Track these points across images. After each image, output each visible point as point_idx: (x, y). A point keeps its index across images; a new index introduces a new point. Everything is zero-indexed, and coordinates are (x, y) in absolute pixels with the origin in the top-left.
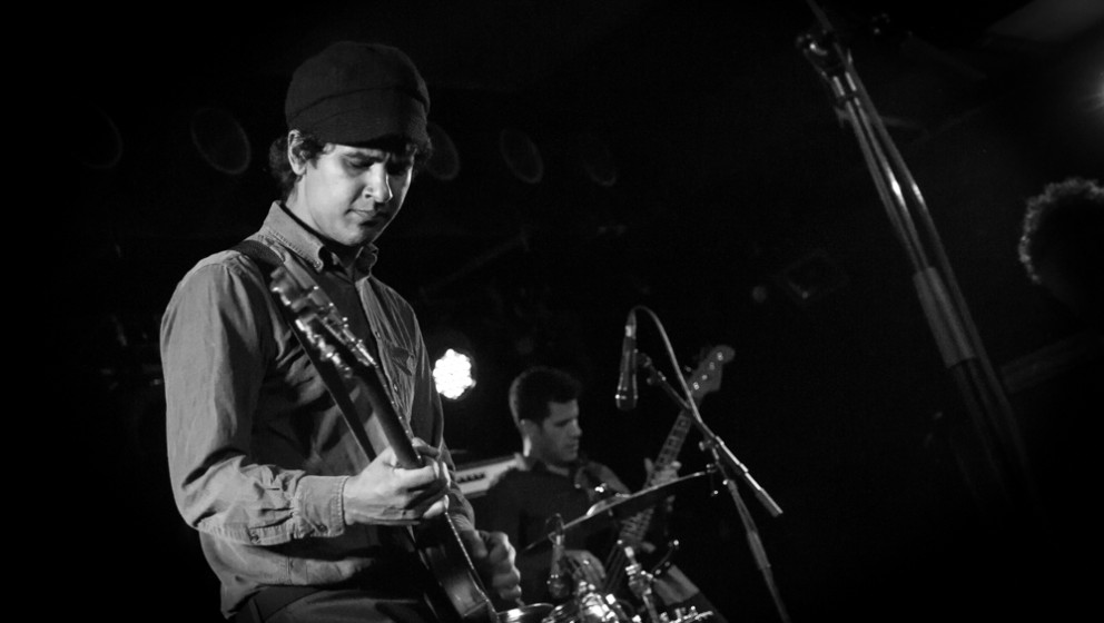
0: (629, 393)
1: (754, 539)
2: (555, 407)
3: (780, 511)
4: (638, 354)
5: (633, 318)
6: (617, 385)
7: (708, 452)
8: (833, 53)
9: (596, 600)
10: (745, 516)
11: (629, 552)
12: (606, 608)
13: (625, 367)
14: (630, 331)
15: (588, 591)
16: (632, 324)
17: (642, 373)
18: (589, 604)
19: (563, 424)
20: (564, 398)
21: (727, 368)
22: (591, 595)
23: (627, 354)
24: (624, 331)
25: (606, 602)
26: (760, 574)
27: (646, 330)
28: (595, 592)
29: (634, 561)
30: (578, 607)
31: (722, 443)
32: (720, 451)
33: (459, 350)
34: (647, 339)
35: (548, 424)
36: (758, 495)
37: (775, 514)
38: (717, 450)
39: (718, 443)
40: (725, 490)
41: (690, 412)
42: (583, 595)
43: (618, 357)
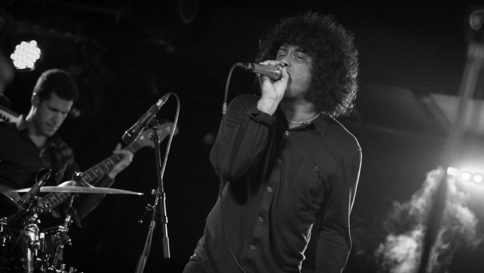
1: (143, 260)
3: (169, 256)
4: (154, 118)
5: (167, 97)
6: (131, 126)
7: (154, 197)
9: (36, 230)
10: (148, 245)
12: (37, 237)
13: (143, 119)
14: (160, 103)
15: (36, 222)
16: (164, 101)
18: (31, 229)
22: (35, 225)
23: (149, 114)
24: (157, 101)
25: (39, 235)
28: (38, 225)
29: (66, 226)
30: (24, 226)
31: (165, 198)
32: (161, 202)
36: (164, 239)
37: (165, 256)
38: (159, 199)
39: (163, 197)
42: (30, 222)
43: (144, 111)
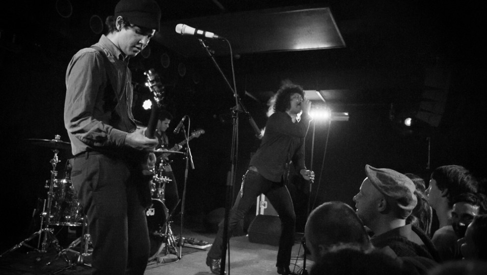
0: (177, 131)
1: (187, 171)
2: (167, 119)
3: (194, 168)
4: (182, 124)
5: (185, 117)
6: (176, 128)
8: (236, 114)
10: (187, 165)
11: (162, 161)
13: (179, 125)
14: (183, 119)
17: (181, 129)
19: (166, 124)
20: (169, 119)
21: (202, 135)
23: (180, 123)
26: (184, 178)
27: (186, 121)
33: (142, 104)
34: (186, 123)
35: (164, 122)
36: (191, 163)
39: (189, 150)
40: (186, 159)
41: (187, 141)
43: (178, 123)
